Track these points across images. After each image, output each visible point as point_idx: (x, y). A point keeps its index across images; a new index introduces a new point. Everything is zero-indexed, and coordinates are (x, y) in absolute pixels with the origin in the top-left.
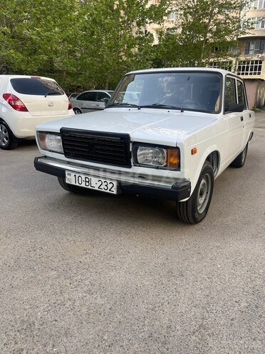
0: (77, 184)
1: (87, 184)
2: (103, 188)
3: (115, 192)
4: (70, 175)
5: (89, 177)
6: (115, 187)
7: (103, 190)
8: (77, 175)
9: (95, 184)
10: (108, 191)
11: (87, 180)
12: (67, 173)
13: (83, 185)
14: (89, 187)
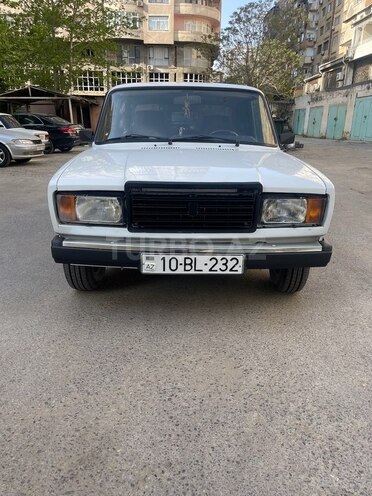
0: (168, 271)
1: (188, 267)
2: (219, 269)
3: (239, 270)
4: (153, 259)
5: (193, 257)
6: (241, 263)
7: (219, 272)
8: (168, 258)
9: (203, 265)
10: (228, 272)
11: (188, 261)
12: (144, 256)
13: (181, 271)
14: (193, 272)
